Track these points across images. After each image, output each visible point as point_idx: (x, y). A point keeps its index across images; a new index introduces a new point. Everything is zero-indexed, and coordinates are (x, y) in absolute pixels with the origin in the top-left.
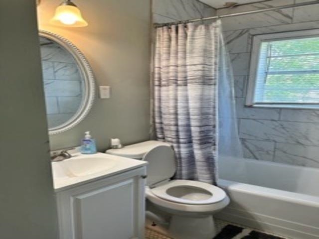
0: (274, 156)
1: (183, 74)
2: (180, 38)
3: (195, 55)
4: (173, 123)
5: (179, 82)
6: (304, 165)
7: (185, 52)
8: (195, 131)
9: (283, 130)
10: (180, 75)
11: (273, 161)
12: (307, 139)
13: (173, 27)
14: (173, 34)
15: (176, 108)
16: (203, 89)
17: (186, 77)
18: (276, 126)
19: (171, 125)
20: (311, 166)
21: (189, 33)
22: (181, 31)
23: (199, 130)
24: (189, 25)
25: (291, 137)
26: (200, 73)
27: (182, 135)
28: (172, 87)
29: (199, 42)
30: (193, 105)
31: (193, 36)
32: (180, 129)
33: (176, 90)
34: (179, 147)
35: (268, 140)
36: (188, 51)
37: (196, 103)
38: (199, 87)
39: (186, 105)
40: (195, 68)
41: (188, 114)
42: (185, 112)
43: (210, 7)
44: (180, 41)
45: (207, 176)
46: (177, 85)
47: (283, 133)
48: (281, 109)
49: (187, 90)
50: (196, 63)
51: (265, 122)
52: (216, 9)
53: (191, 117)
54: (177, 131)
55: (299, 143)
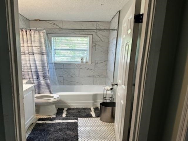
0: (63, 83)
1: (32, 50)
2: (28, 35)
3: (36, 42)
4: (30, 70)
5: (30, 53)
6: (75, 85)
7: (31, 41)
8: (40, 73)
9: (65, 72)
10: (30, 50)
11: (63, 85)
12: (74, 75)
13: (24, 31)
14: (25, 33)
15: (30, 64)
16: (41, 56)
17: (33, 51)
18: (63, 71)
19: (29, 72)
20: (77, 85)
21: (32, 34)
22: (28, 32)
23: (42, 73)
24: (32, 30)
25: (69, 75)
26: (39, 50)
27: (34, 76)
28: (27, 55)
29: (37, 38)
30: (38, 63)
31: (34, 35)
32: (33, 73)
33: (29, 56)
34: (33, 81)
35: (60, 77)
36: (32, 41)
37: (40, 62)
38: (40, 55)
39: (35, 63)
40: (37, 48)
41: (36, 67)
42: (34, 66)
43: (27, 19)
44: (29, 37)
45: (48, 90)
46: (29, 54)
47: (66, 73)
48: (64, 64)
49: (34, 57)
50: (37, 46)
51: (58, 69)
52: (29, 20)
53: (38, 68)
54: (32, 74)
55: (72, 77)
